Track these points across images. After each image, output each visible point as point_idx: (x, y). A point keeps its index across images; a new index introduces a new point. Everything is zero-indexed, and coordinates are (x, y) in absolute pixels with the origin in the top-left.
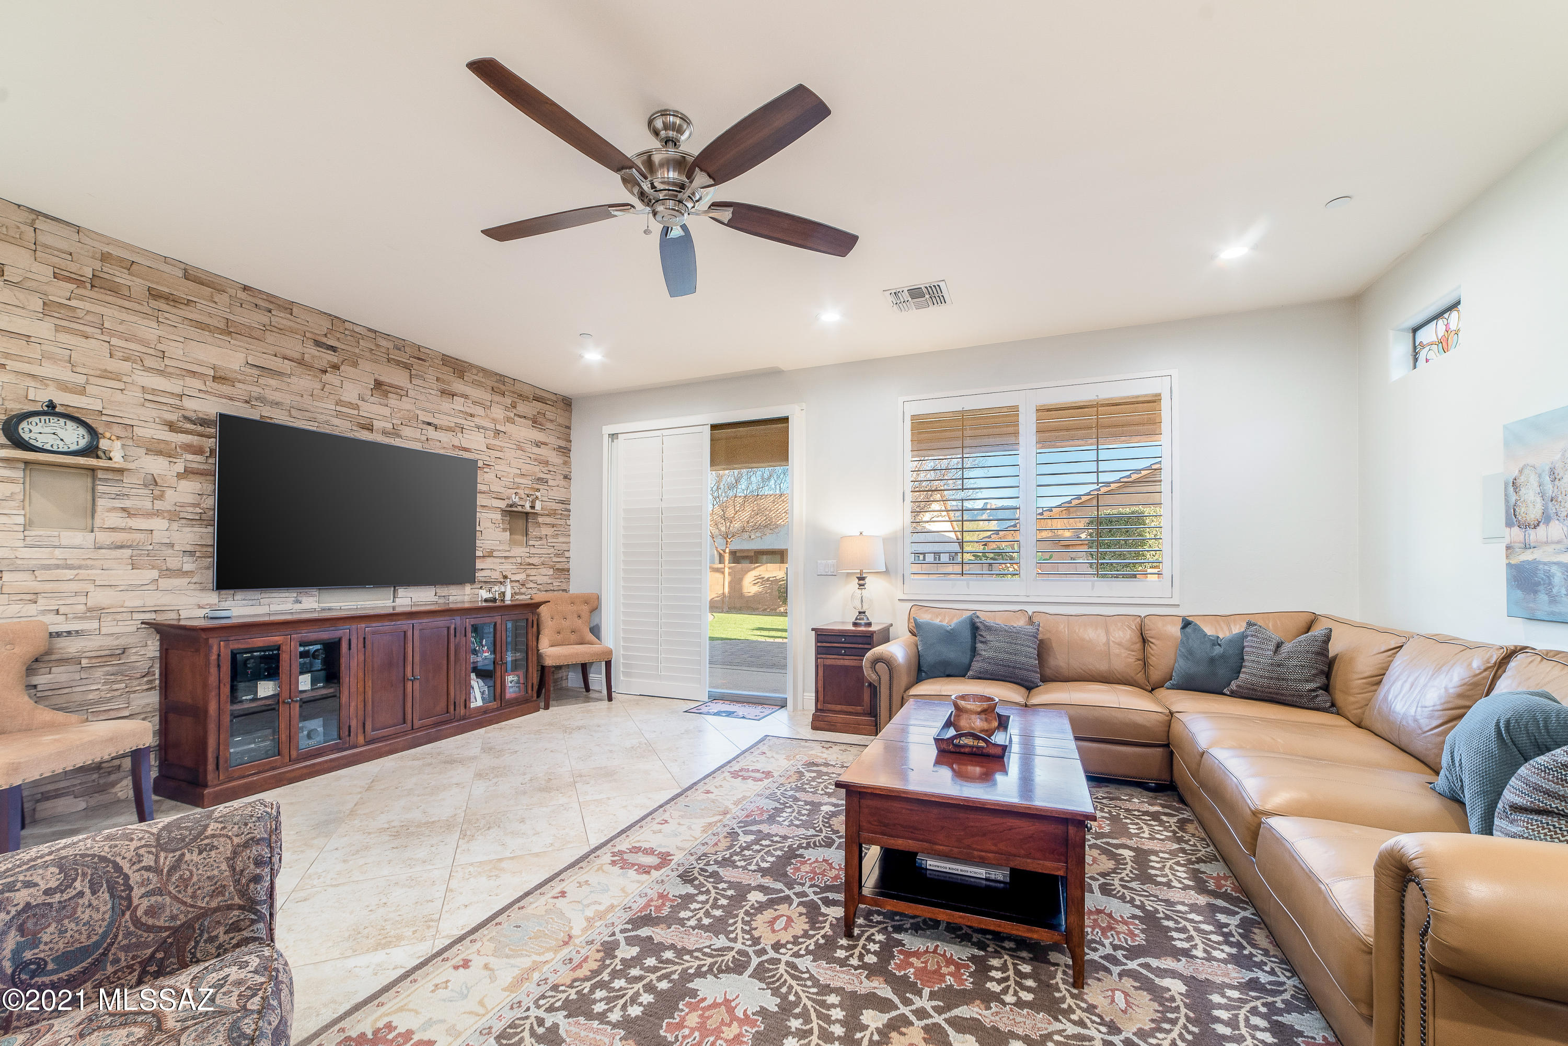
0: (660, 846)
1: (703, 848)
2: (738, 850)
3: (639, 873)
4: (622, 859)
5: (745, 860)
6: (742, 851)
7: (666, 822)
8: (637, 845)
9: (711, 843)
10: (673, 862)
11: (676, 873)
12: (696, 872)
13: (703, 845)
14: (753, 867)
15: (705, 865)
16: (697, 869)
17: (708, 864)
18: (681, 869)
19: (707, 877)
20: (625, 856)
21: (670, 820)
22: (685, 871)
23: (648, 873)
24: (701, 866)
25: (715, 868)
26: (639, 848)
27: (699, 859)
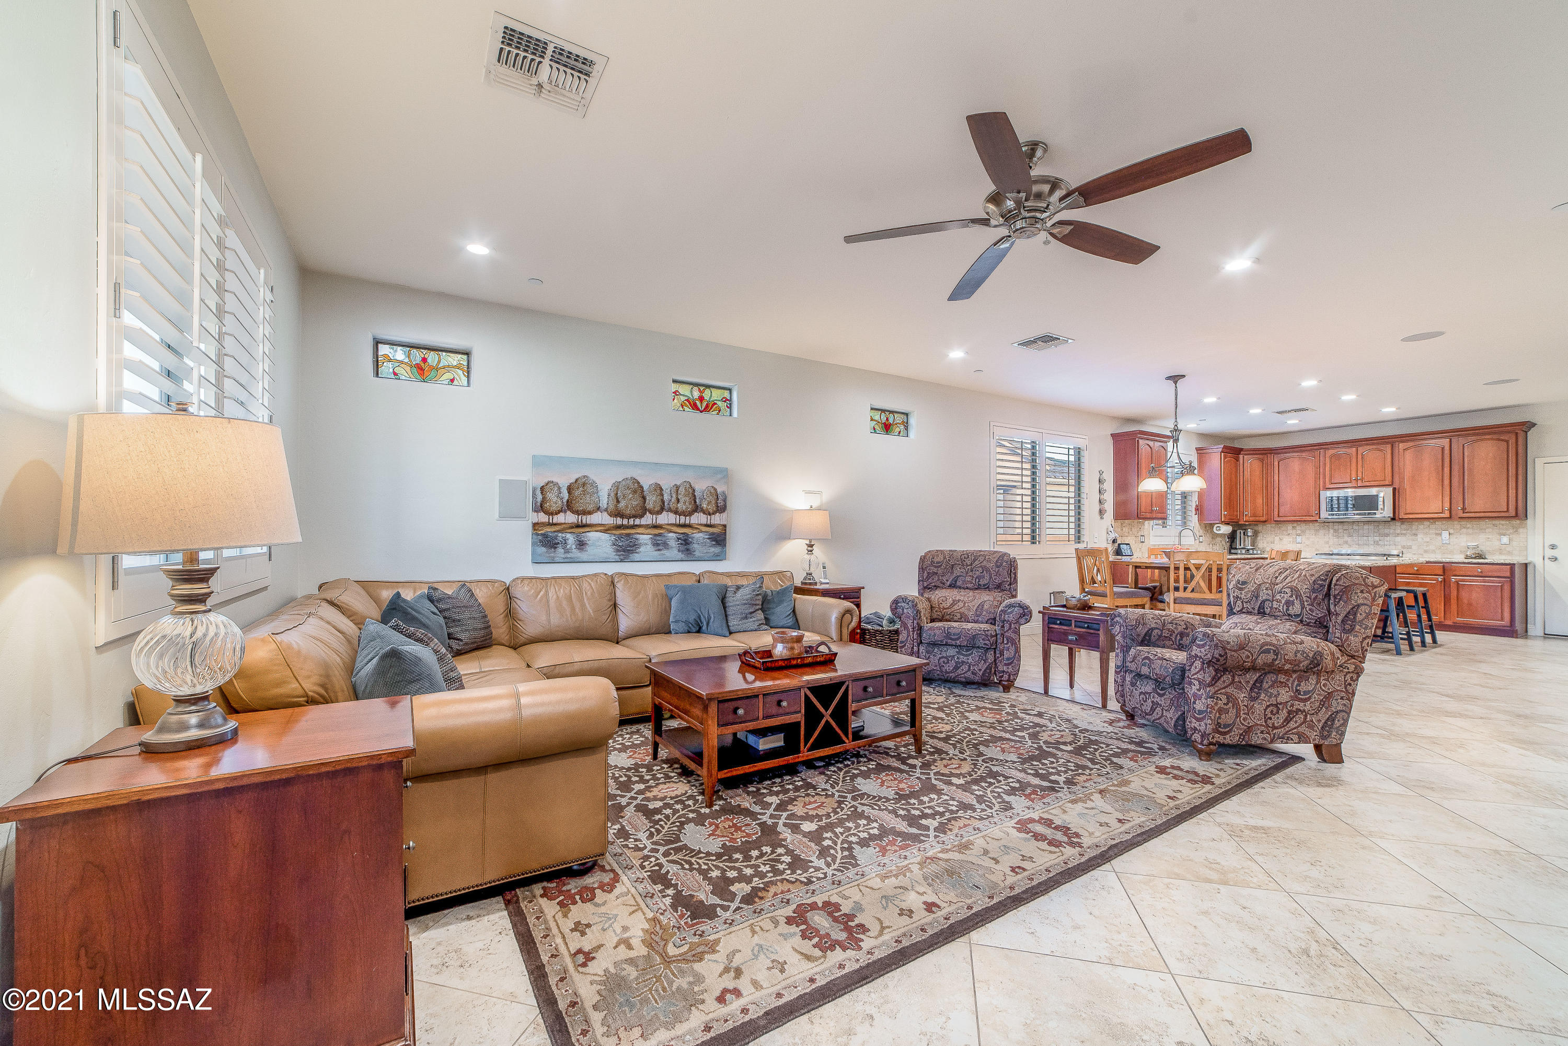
0: (1026, 840)
1: (981, 826)
2: (947, 814)
3: (1051, 820)
4: (1069, 838)
5: (948, 804)
6: (944, 812)
7: (1013, 869)
8: (1053, 849)
9: (970, 829)
10: (1016, 821)
11: (1015, 811)
12: (997, 807)
13: (978, 829)
14: (945, 797)
15: (986, 810)
16: (995, 809)
17: (983, 810)
18: (1009, 813)
19: (988, 801)
20: (1065, 839)
21: (1008, 871)
22: (1006, 810)
23: (1041, 818)
24: (991, 811)
25: (977, 806)
26: (1050, 844)
27: (989, 817)
